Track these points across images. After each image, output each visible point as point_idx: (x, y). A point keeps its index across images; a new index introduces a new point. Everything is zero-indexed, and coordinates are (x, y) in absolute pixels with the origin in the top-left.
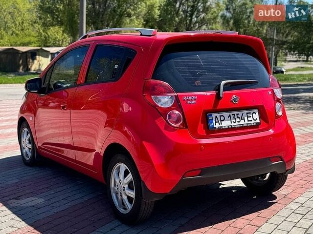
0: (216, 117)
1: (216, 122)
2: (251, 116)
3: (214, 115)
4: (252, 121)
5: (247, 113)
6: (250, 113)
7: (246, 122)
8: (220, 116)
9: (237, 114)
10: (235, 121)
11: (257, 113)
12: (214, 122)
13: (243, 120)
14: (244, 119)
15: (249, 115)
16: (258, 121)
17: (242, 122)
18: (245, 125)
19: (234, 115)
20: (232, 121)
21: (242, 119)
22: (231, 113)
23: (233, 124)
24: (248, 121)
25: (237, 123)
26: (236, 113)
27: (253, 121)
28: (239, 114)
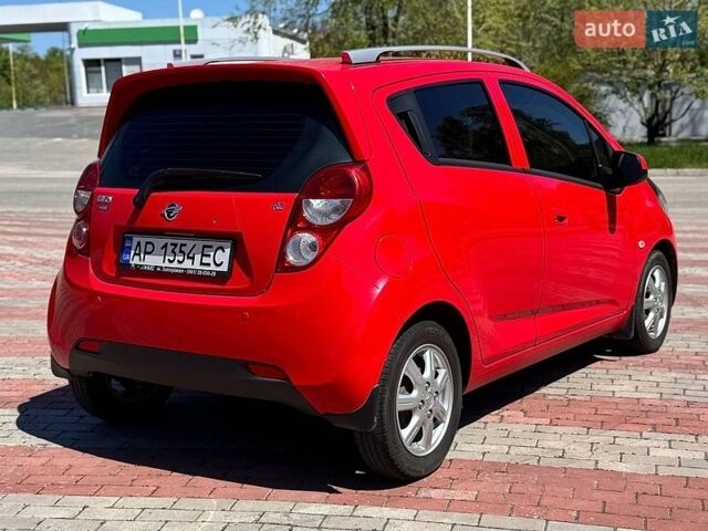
0: (139, 244)
1: (135, 254)
2: (212, 254)
3: (136, 239)
4: (209, 265)
5: (204, 247)
6: (211, 247)
7: (197, 265)
8: (147, 243)
9: (182, 245)
10: (172, 259)
11: (228, 251)
12: (133, 252)
13: (191, 261)
14: (193, 258)
15: (206, 251)
16: (224, 268)
17: (187, 264)
18: (191, 272)
19: (175, 245)
20: (167, 258)
21: (189, 258)
22: (170, 241)
23: (167, 264)
24: (202, 264)
25: (175, 264)
26: (179, 242)
27: (213, 267)
28: (185, 245)
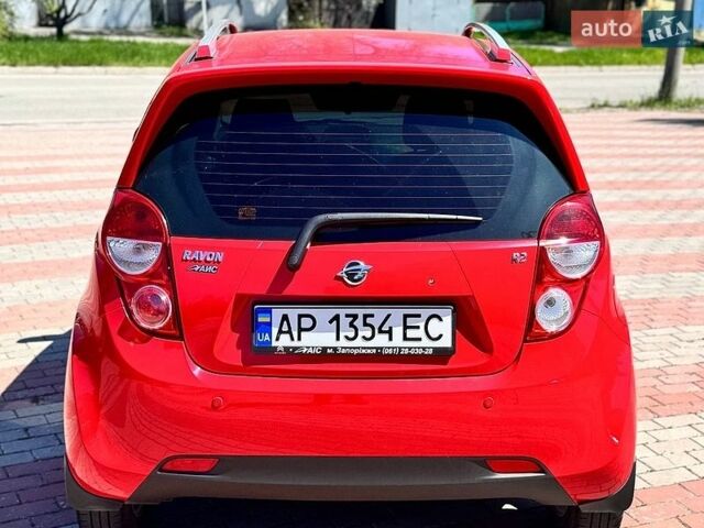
0: (285, 318)
1: (280, 332)
2: (422, 325)
3: (277, 313)
4: (420, 339)
5: (406, 316)
6: (419, 316)
7: (398, 341)
8: (300, 316)
9: (365, 316)
10: (352, 335)
11: (448, 320)
12: (275, 331)
13: (387, 336)
14: (390, 332)
15: (410, 322)
16: (446, 342)
17: (381, 341)
18: (390, 351)
19: (355, 317)
20: (342, 335)
21: (381, 332)
22: (342, 312)
23: (343, 342)
24: (405, 338)
25: (359, 342)
26: (360, 312)
27: (426, 342)
28: (372, 316)
